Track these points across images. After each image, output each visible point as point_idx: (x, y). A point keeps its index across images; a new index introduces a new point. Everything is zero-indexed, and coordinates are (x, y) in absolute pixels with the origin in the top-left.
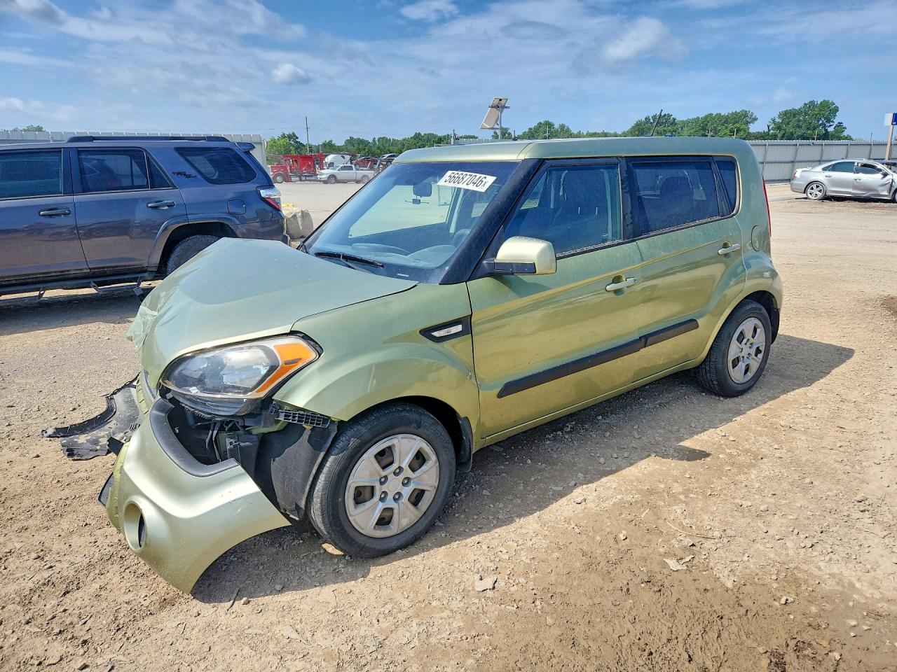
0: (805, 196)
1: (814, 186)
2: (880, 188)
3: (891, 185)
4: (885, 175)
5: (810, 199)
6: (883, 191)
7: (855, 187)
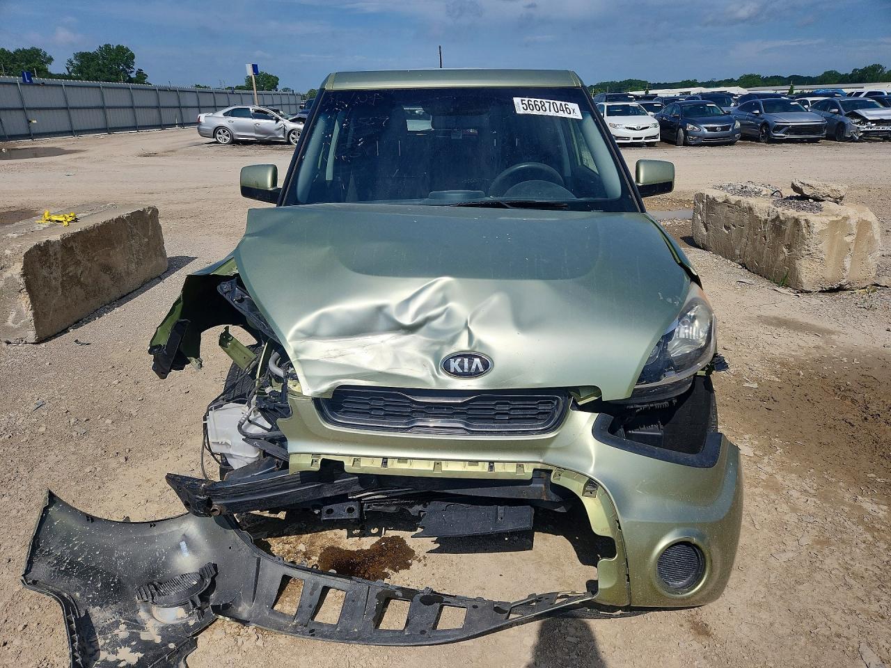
0: (215, 140)
1: (221, 131)
2: (278, 132)
3: (285, 130)
4: (277, 120)
5: (220, 143)
6: (279, 135)
7: (257, 132)
